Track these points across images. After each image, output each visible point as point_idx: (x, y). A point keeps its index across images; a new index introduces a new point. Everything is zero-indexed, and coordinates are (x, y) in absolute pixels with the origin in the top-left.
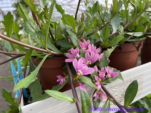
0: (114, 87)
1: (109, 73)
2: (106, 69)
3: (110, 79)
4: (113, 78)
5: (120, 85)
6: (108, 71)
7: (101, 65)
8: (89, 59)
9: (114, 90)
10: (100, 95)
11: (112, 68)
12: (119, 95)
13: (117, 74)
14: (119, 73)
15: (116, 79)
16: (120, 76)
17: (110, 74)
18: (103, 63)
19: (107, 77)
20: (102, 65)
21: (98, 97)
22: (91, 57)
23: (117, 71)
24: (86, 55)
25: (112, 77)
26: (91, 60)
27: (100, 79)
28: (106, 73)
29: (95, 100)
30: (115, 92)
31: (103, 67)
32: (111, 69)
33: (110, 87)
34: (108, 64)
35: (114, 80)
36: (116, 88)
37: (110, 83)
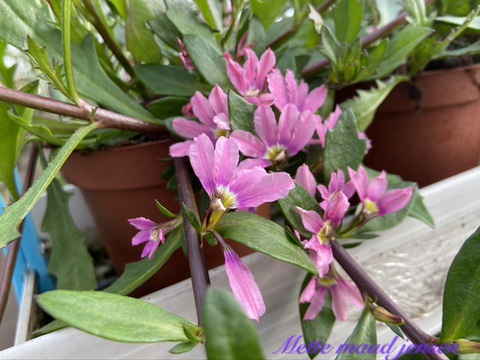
0: (391, 253)
1: (366, 196)
2: (353, 180)
3: (373, 223)
4: (386, 215)
5: (417, 244)
6: (365, 186)
7: (331, 159)
8: (273, 135)
9: (392, 267)
10: (330, 293)
11: (383, 175)
12: (414, 287)
13: (404, 196)
14: (414, 191)
15: (399, 219)
16: (418, 208)
17: (373, 199)
18: (340, 152)
19: (362, 213)
20: (335, 163)
21: (322, 302)
22: (285, 129)
23: (404, 183)
24: (257, 119)
25: (382, 210)
26: (284, 142)
27: (327, 225)
28: (356, 195)
29: (311, 315)
30: (398, 273)
31: (340, 172)
32: (375, 176)
33: (375, 253)
34: (362, 157)
35: (391, 225)
36: (402, 260)
37: (373, 237)
